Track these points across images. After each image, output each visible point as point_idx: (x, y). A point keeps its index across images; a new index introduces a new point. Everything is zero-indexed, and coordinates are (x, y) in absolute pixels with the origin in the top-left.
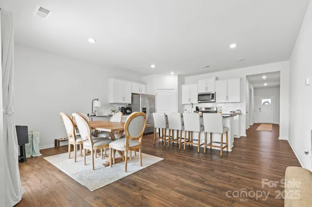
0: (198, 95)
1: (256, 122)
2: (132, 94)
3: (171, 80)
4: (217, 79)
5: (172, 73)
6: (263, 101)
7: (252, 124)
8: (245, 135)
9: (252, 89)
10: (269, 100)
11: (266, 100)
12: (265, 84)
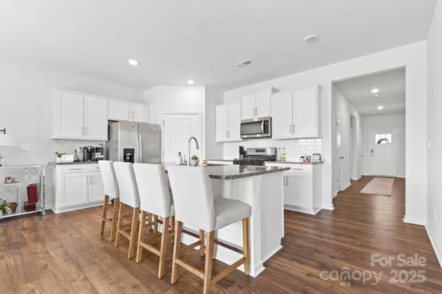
0: (242, 124)
1: (364, 175)
2: (109, 121)
3: (192, 96)
4: (275, 90)
5: (191, 82)
6: (378, 138)
7: (355, 178)
8: (330, 207)
9: (356, 115)
10: (389, 136)
11: (383, 136)
12: (380, 108)
